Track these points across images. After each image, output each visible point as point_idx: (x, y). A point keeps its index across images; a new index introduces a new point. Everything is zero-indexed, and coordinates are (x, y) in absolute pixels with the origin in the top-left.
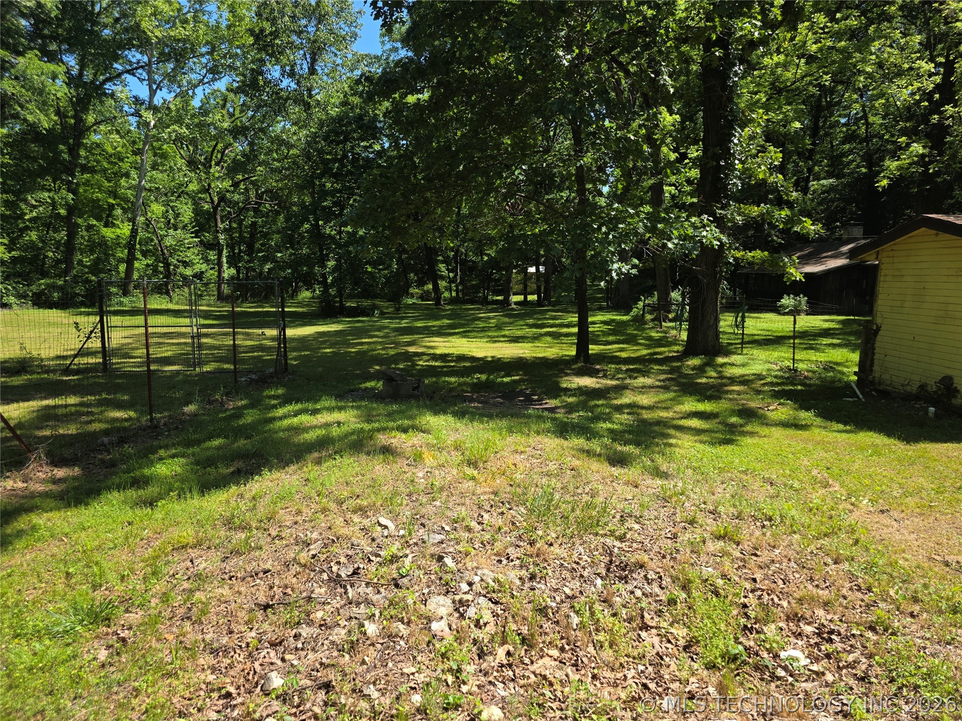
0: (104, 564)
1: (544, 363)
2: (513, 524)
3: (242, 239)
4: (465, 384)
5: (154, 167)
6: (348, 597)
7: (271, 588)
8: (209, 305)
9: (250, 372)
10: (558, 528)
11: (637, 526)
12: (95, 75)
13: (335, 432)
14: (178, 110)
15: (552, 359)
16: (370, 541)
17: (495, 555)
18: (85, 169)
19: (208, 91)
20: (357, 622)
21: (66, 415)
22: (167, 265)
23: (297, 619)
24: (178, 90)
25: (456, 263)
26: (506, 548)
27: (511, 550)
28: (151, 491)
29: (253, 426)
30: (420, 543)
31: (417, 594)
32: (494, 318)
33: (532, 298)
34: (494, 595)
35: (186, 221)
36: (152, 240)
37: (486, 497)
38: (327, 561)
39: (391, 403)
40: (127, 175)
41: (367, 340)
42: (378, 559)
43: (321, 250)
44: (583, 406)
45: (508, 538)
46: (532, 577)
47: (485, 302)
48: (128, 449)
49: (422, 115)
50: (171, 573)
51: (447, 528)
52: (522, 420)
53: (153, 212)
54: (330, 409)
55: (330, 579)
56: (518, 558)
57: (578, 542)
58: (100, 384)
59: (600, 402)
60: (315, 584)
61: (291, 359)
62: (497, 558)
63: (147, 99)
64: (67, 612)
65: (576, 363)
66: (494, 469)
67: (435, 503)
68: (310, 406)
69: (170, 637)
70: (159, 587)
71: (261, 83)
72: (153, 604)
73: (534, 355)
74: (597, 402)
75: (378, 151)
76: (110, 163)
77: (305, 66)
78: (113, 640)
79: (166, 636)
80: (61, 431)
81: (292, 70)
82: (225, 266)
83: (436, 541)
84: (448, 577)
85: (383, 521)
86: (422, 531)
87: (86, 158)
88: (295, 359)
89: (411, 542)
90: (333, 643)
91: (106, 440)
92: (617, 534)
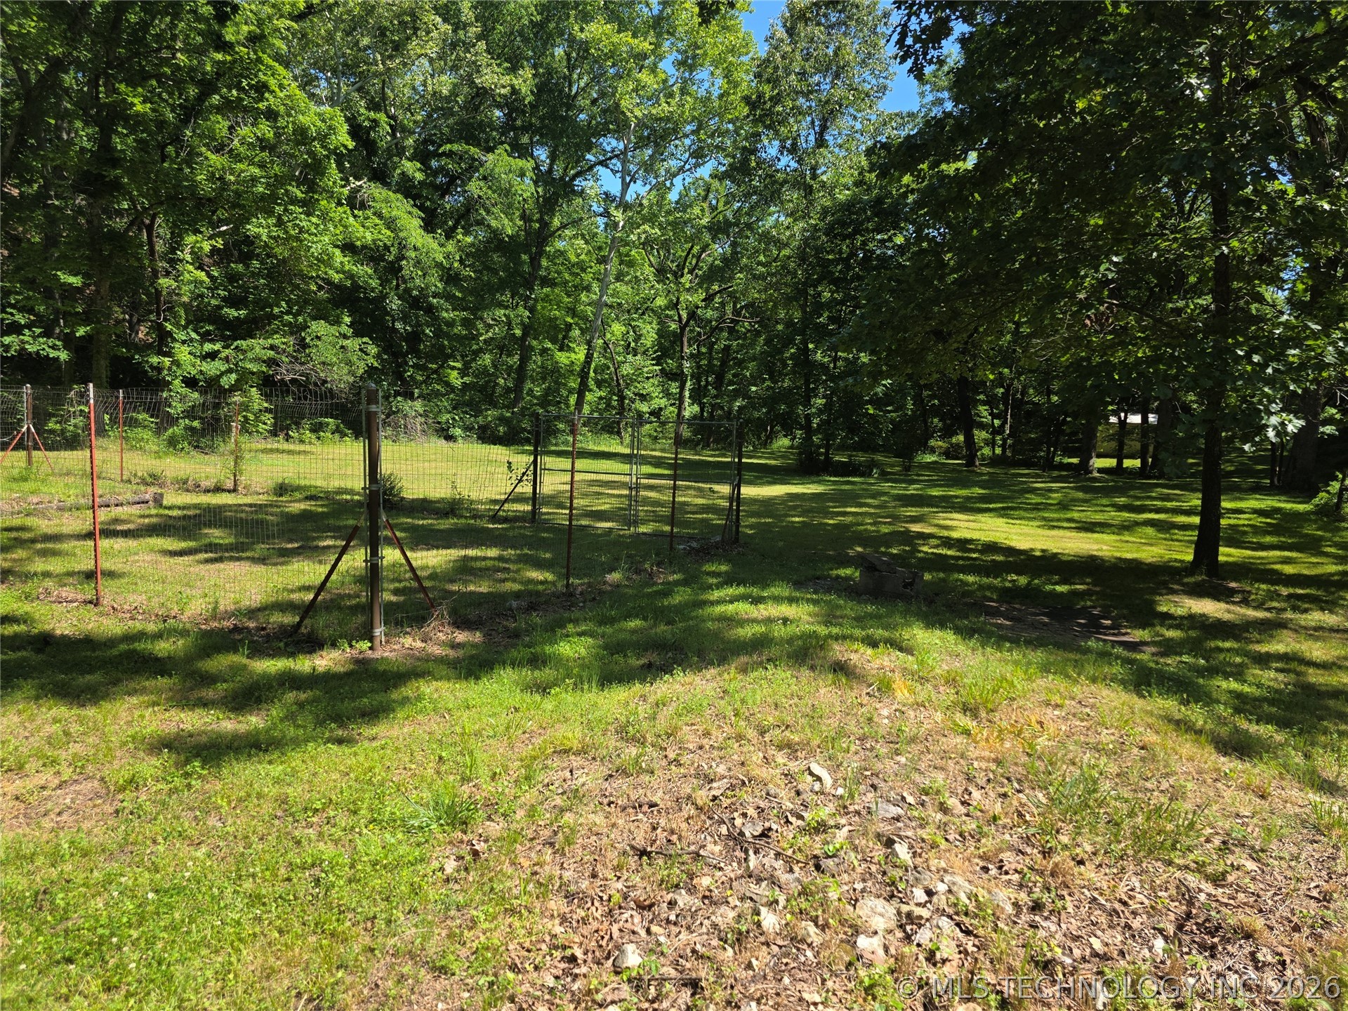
0: (478, 755)
1: (1134, 569)
2: (1021, 815)
3: (710, 369)
4: (990, 587)
5: (618, 278)
6: (748, 867)
7: (654, 829)
8: (663, 450)
9: (692, 538)
10: (1099, 839)
11: (1251, 865)
12: (565, 169)
13: (779, 631)
14: (651, 206)
15: (1150, 564)
16: (793, 794)
17: (980, 857)
18: (546, 282)
19: (688, 180)
20: (752, 904)
21: (480, 569)
22: (622, 398)
23: (675, 880)
24: (654, 182)
25: (1006, 404)
26: (1001, 850)
27: (1007, 856)
28: (547, 674)
29: (680, 610)
30: (864, 812)
31: (846, 888)
32: (1058, 490)
33: (1132, 463)
34: (966, 920)
35: (649, 344)
36: (608, 368)
37: (984, 765)
38: (731, 808)
39: (866, 602)
40: (588, 289)
41: (853, 510)
42: (800, 822)
43: (807, 383)
44: (1194, 647)
45: (1007, 837)
46: (1037, 907)
47: (1048, 465)
48: (536, 619)
49: (960, 191)
50: (546, 781)
51: (910, 799)
52: (1071, 656)
53: (613, 334)
54: (777, 599)
55: (729, 836)
56: (1016, 871)
57: (1131, 867)
58: (524, 536)
59: (1227, 645)
60: (709, 838)
61: (746, 526)
62: (981, 864)
63: (618, 195)
64: (428, 804)
65: (1192, 574)
66: (1004, 724)
67: (898, 758)
68: (755, 591)
69: (526, 863)
70: (530, 796)
71: (753, 164)
72: (518, 817)
73: (1118, 555)
74: (1220, 644)
75: (900, 246)
76: (572, 274)
77: (812, 138)
78: (465, 850)
79: (522, 860)
80: (472, 588)
81: (794, 145)
82: (687, 401)
83: (889, 816)
84: (897, 873)
85: (816, 769)
86: (870, 795)
87: (547, 269)
88: (751, 527)
89: (851, 808)
90: (715, 926)
91: (514, 604)
92: (1210, 870)
